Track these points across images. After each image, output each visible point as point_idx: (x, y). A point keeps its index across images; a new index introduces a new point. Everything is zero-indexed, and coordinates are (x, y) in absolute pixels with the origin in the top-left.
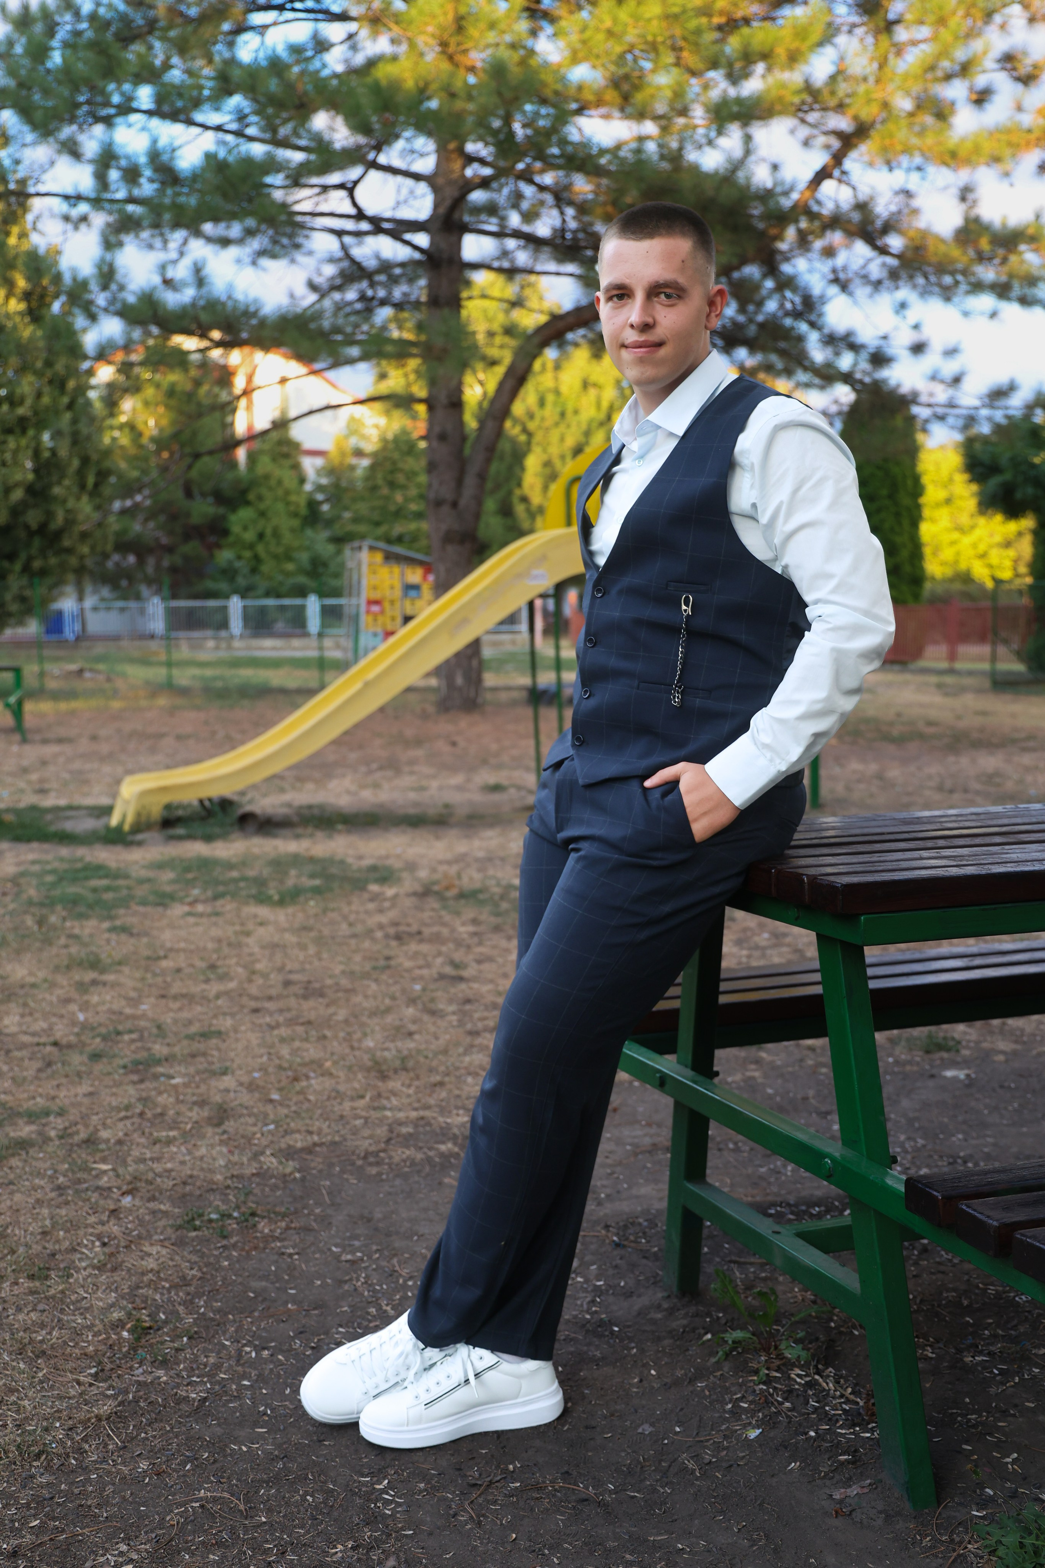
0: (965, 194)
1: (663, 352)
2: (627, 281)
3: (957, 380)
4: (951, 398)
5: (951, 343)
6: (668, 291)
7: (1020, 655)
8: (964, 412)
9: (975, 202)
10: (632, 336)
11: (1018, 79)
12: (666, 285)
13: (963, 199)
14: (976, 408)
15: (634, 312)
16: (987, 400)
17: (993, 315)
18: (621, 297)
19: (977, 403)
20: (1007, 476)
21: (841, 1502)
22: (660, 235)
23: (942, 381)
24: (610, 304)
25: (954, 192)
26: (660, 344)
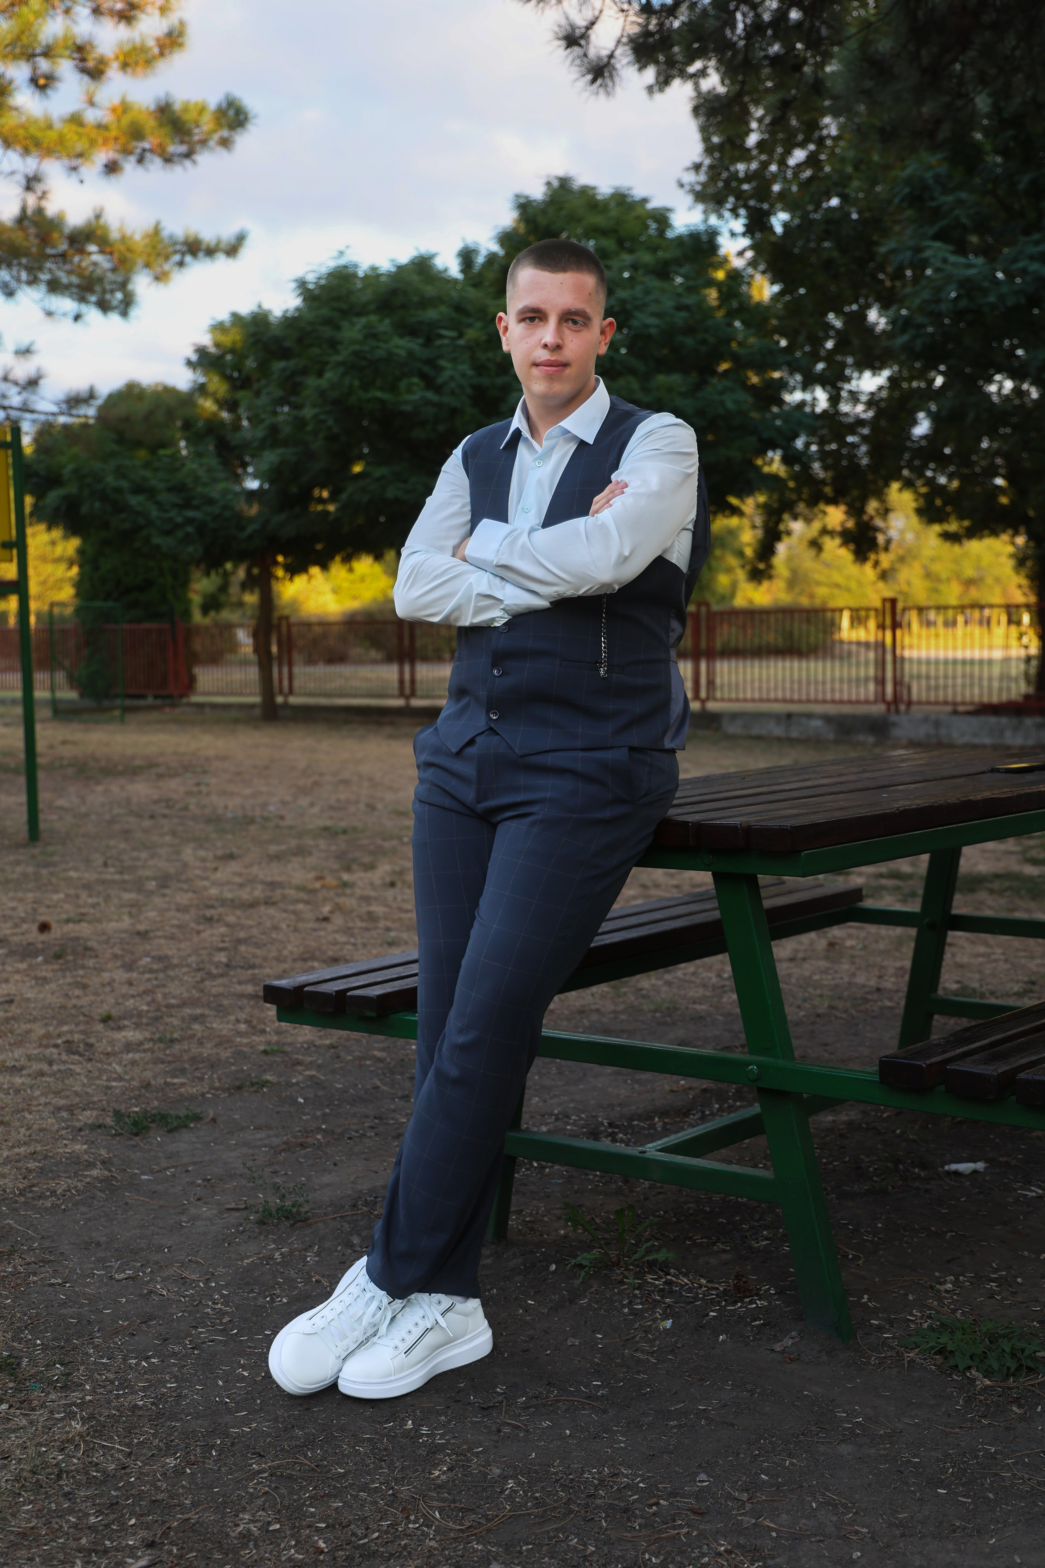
0: (31, 182)
1: (568, 371)
2: (543, 306)
3: (33, 383)
4: (25, 403)
5: (25, 343)
6: (576, 318)
7: (73, 682)
8: (43, 418)
9: (44, 193)
10: (543, 355)
11: (84, 71)
12: (578, 313)
13: (29, 188)
14: (54, 414)
15: (548, 333)
16: (64, 406)
17: (77, 318)
18: (532, 319)
19: (54, 409)
20: (72, 489)
21: (783, 1352)
22: (572, 270)
23: (16, 383)
24: (522, 324)
25: (20, 178)
26: (565, 365)
